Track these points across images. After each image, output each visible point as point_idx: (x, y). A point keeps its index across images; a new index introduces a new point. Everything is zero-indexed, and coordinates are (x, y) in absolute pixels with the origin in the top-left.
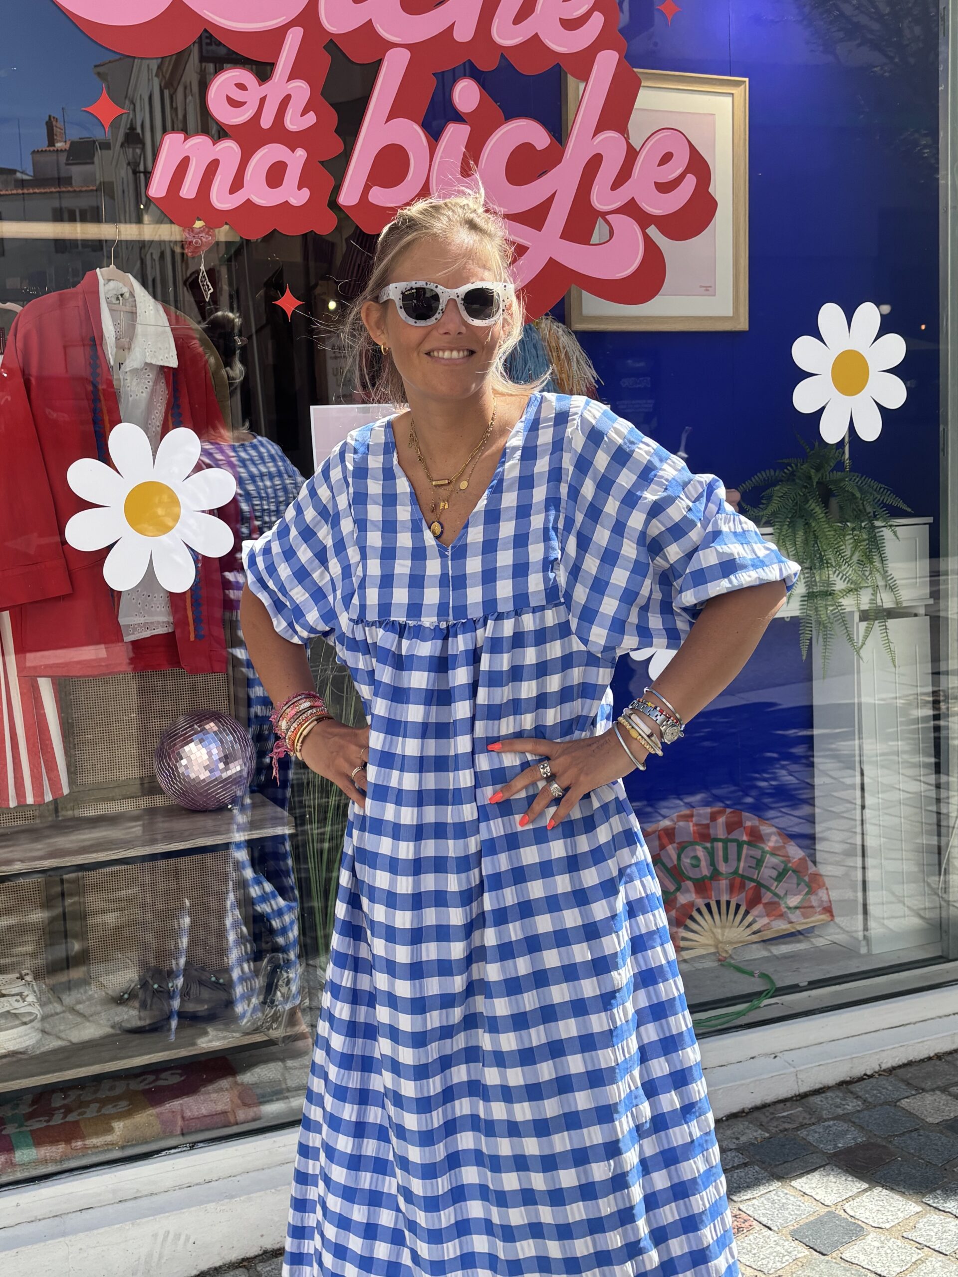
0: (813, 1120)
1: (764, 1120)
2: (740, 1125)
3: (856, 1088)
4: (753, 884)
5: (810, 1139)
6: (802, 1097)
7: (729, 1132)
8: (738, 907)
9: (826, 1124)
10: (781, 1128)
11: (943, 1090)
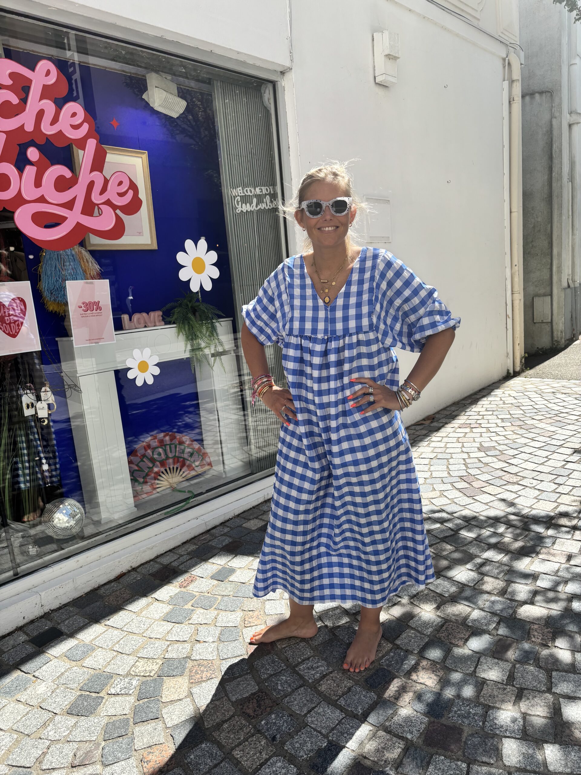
0: (213, 538)
1: (196, 542)
2: (187, 546)
3: (227, 524)
4: (182, 459)
5: (213, 544)
6: (208, 531)
7: (183, 549)
8: (177, 468)
9: (218, 538)
10: (202, 543)
11: (257, 518)
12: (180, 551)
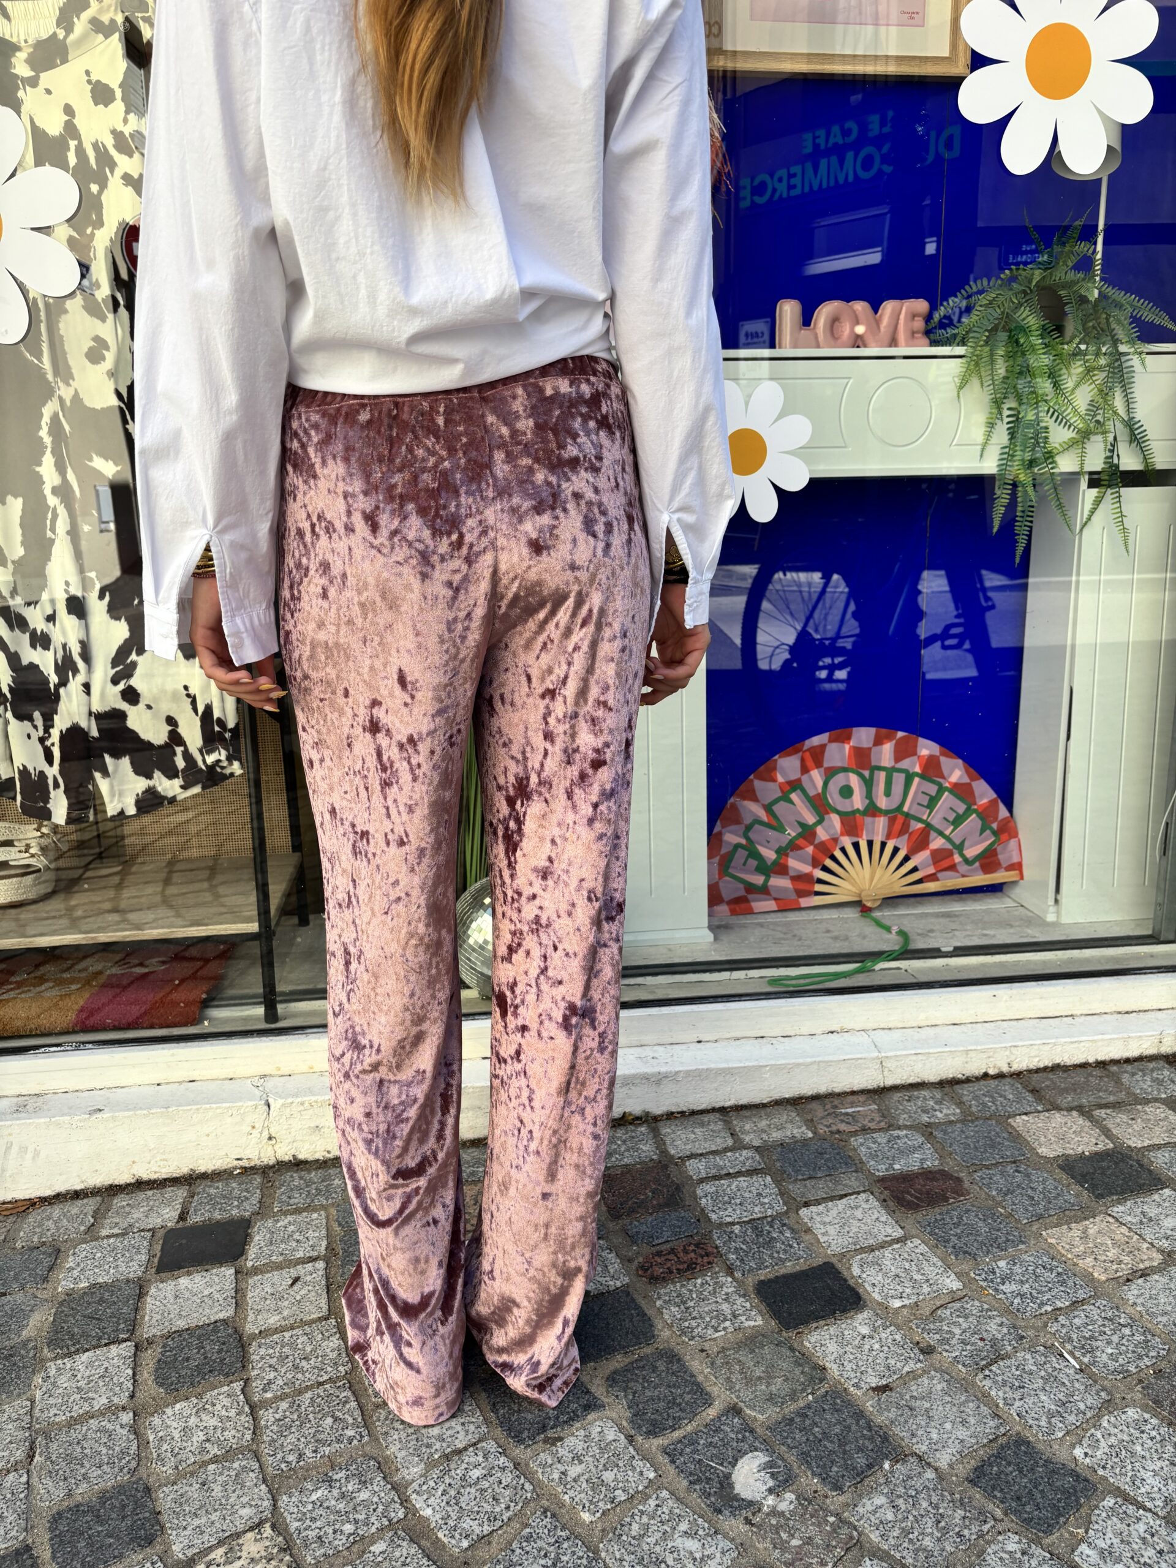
0: (883, 1125)
1: (819, 1114)
2: (784, 1116)
3: (965, 1091)
4: (920, 825)
5: (863, 1149)
6: (879, 1093)
7: (763, 1124)
9: (896, 1133)
10: (834, 1128)
11: (1085, 1112)
12: (747, 1127)
